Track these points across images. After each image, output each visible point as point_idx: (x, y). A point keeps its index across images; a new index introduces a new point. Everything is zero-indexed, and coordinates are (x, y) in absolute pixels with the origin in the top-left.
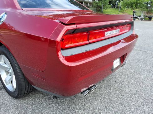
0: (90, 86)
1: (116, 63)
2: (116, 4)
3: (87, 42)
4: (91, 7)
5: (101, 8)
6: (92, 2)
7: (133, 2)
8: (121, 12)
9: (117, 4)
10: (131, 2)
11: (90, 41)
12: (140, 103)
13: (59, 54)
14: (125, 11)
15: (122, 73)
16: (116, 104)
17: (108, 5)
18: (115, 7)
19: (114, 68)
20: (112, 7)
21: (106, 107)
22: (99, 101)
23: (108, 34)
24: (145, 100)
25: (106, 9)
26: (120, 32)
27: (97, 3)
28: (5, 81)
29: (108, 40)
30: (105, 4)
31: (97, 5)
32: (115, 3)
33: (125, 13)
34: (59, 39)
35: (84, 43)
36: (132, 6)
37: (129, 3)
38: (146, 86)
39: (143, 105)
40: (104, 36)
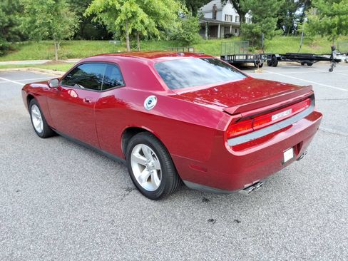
0: (254, 182)
1: (288, 154)
2: (293, 26)
3: (252, 129)
4: (237, 34)
5: (259, 36)
6: (238, 23)
7: (331, 24)
8: (305, 44)
9: (295, 25)
10: (326, 24)
11: (255, 128)
12: (323, 210)
13: (226, 144)
14: (314, 42)
15: (301, 172)
16: (289, 211)
17: (276, 29)
18: (291, 32)
19: (285, 161)
20: (285, 33)
21: (275, 213)
22: (265, 207)
23: (275, 117)
24: (332, 207)
25: (271, 39)
26: (293, 111)
27: (250, 28)
28: (139, 178)
29: (275, 125)
30: (269, 28)
31: (251, 32)
32: (291, 22)
33: (315, 45)
34: (225, 130)
35: (247, 131)
36: (330, 33)
37: (323, 26)
38: (337, 190)
39: (328, 213)
40: (270, 120)
